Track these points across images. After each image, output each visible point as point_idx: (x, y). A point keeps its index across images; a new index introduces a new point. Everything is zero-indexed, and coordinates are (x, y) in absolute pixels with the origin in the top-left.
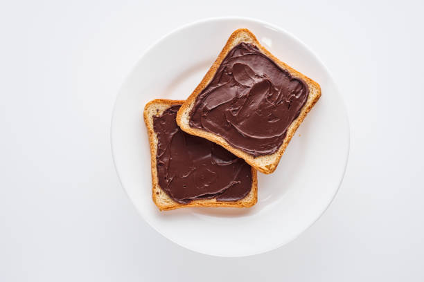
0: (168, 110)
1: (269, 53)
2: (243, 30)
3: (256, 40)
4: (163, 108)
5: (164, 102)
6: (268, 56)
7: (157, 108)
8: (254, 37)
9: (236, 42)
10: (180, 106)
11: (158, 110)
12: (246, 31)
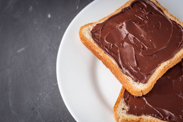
0: (126, 101)
1: (106, 17)
2: (81, 29)
3: (92, 24)
4: (122, 104)
5: (118, 102)
6: (107, 19)
7: (121, 109)
8: (89, 24)
9: (88, 37)
10: (126, 90)
11: (123, 109)
12: (82, 28)
